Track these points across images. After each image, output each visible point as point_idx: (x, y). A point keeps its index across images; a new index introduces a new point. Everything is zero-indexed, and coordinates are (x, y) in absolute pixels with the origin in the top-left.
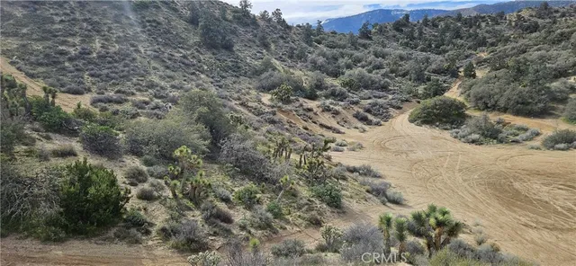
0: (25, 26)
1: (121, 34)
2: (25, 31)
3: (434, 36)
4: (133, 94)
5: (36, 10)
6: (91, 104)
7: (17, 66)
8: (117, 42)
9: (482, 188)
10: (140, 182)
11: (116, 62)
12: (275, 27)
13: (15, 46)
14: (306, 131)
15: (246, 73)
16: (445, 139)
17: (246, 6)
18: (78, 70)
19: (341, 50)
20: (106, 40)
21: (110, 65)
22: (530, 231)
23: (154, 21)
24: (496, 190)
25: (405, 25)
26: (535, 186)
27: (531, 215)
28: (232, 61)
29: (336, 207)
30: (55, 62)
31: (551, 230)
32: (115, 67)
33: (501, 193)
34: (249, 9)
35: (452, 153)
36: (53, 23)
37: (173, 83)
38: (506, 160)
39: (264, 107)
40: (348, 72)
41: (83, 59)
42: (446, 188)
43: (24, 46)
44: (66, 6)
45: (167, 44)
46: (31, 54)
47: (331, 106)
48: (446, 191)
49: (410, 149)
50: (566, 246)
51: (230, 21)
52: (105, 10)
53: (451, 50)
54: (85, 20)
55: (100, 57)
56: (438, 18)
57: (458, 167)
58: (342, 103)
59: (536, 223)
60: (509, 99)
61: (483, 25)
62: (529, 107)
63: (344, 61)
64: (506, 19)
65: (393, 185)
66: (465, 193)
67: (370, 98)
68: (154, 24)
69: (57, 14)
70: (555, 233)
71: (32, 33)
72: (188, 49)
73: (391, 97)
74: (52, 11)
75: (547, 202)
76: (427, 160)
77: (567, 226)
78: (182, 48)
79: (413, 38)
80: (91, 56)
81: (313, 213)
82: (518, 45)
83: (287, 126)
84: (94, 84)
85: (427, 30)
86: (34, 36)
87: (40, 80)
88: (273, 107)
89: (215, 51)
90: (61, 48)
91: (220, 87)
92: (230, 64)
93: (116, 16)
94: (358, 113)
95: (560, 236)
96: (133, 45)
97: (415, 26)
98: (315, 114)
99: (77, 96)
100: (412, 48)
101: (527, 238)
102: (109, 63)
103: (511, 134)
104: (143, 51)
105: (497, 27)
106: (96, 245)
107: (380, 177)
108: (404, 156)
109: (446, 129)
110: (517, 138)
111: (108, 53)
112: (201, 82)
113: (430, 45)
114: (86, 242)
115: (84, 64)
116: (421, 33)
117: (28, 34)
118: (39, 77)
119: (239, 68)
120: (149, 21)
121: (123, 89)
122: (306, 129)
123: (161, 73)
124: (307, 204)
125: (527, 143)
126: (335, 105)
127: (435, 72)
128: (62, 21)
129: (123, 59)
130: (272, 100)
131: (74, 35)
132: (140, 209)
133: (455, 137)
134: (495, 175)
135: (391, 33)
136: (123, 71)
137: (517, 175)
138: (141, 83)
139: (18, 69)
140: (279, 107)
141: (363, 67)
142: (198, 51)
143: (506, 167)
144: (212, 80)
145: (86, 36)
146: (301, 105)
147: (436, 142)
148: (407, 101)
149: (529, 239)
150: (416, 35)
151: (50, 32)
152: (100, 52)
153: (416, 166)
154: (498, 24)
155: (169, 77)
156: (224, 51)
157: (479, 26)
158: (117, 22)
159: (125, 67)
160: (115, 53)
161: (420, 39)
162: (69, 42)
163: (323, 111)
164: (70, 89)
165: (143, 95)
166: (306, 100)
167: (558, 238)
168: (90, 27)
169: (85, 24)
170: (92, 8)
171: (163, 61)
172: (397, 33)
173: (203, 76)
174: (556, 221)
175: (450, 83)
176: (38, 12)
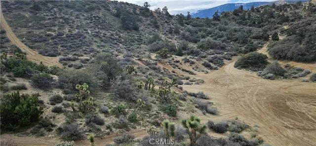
0: (31, 22)
1: (79, 24)
2: (30, 24)
3: (257, 17)
4: (82, 56)
5: (37, 13)
6: (59, 62)
7: (25, 43)
8: (77, 28)
9: (267, 105)
10: (57, 103)
11: (76, 39)
12: (163, 17)
13: (25, 33)
14: (173, 73)
15: (145, 42)
16: (253, 77)
17: (147, 6)
18: (55, 44)
19: (200, 28)
20: (72, 27)
21: (73, 41)
22: (288, 130)
23: (97, 16)
24: (275, 106)
25: (240, 12)
26: (299, 104)
27: (292, 121)
28: (137, 36)
29: (173, 116)
30: (44, 40)
31: (301, 130)
32: (75, 42)
33: (277, 108)
34: (149, 8)
35: (255, 85)
36: (45, 20)
37: (104, 49)
38: (286, 89)
39: (151, 61)
40: (202, 40)
41: (59, 38)
42: (245, 105)
43: (29, 32)
44: (52, 11)
45: (103, 29)
46: (33, 36)
47: (190, 59)
48: (245, 107)
49: (231, 83)
50: (307, 139)
51: (138, 15)
52: (72, 12)
53: (267, 25)
54: (62, 18)
55: (68, 36)
56: (261, 7)
57: (256, 93)
58: (196, 57)
59: (293, 125)
60: (293, 53)
61: (289, 9)
62: (305, 57)
63: (201, 34)
64: (302, 6)
65: (214, 103)
66: (256, 108)
67: (213, 54)
68: (97, 18)
69: (47, 15)
70: (303, 132)
71: (34, 26)
72: (114, 31)
73: (226, 53)
74: (45, 14)
75: (303, 113)
76: (239, 89)
77: (312, 128)
78: (111, 30)
79: (244, 19)
80: (63, 36)
81: (157, 119)
82: (306, 20)
83: (163, 71)
84: (63, 51)
85: (253, 14)
86: (35, 27)
87: (36, 50)
88: (156, 60)
89: (129, 31)
90: (48, 33)
91: (129, 50)
92: (136, 38)
93: (78, 15)
94: (205, 62)
95: (306, 133)
96: (85, 30)
97: (246, 12)
98: (181, 64)
99: (53, 58)
100: (244, 25)
101: (285, 134)
102: (72, 40)
103: (293, 73)
104: (90, 33)
105: (297, 11)
106: (17, 137)
107: (208, 99)
108: (226, 87)
109: (255, 71)
110: (296, 75)
111: (72, 34)
112: (119, 48)
113: (254, 23)
114: (13, 135)
115: (59, 41)
116: (249, 16)
117: (32, 26)
118: (35, 48)
119: (141, 40)
120: (94, 17)
121: (77, 53)
122: (174, 72)
123: (98, 44)
124: (155, 114)
125: (302, 78)
126: (193, 58)
127: (254, 38)
128: (50, 19)
129: (80, 37)
130: (156, 57)
131: (55, 26)
132: (51, 118)
133: (259, 76)
134: (278, 97)
135: (231, 17)
136: (78, 44)
137: (290, 97)
138: (87, 49)
139: (25, 44)
140: (160, 60)
141: (212, 37)
142: (120, 32)
143: (285, 93)
144: (125, 47)
145: (62, 26)
146: (173, 59)
147: (247, 78)
148: (235, 55)
149: (286, 135)
150: (247, 17)
151: (43, 25)
152: (68, 34)
153: (231, 92)
154: (297, 8)
155: (102, 46)
156: (133, 31)
157: (286, 10)
158: (78, 18)
159: (80, 41)
160: (75, 34)
161: (249, 19)
162: (52, 29)
163: (185, 62)
164: (50, 54)
165: (87, 56)
166: (176, 56)
167: (304, 134)
168: (64, 21)
169: (61, 20)
170: (65, 11)
171: (101, 38)
172: (235, 17)
173: (121, 45)
174: (306, 124)
175: (263, 44)
176: (38, 15)
